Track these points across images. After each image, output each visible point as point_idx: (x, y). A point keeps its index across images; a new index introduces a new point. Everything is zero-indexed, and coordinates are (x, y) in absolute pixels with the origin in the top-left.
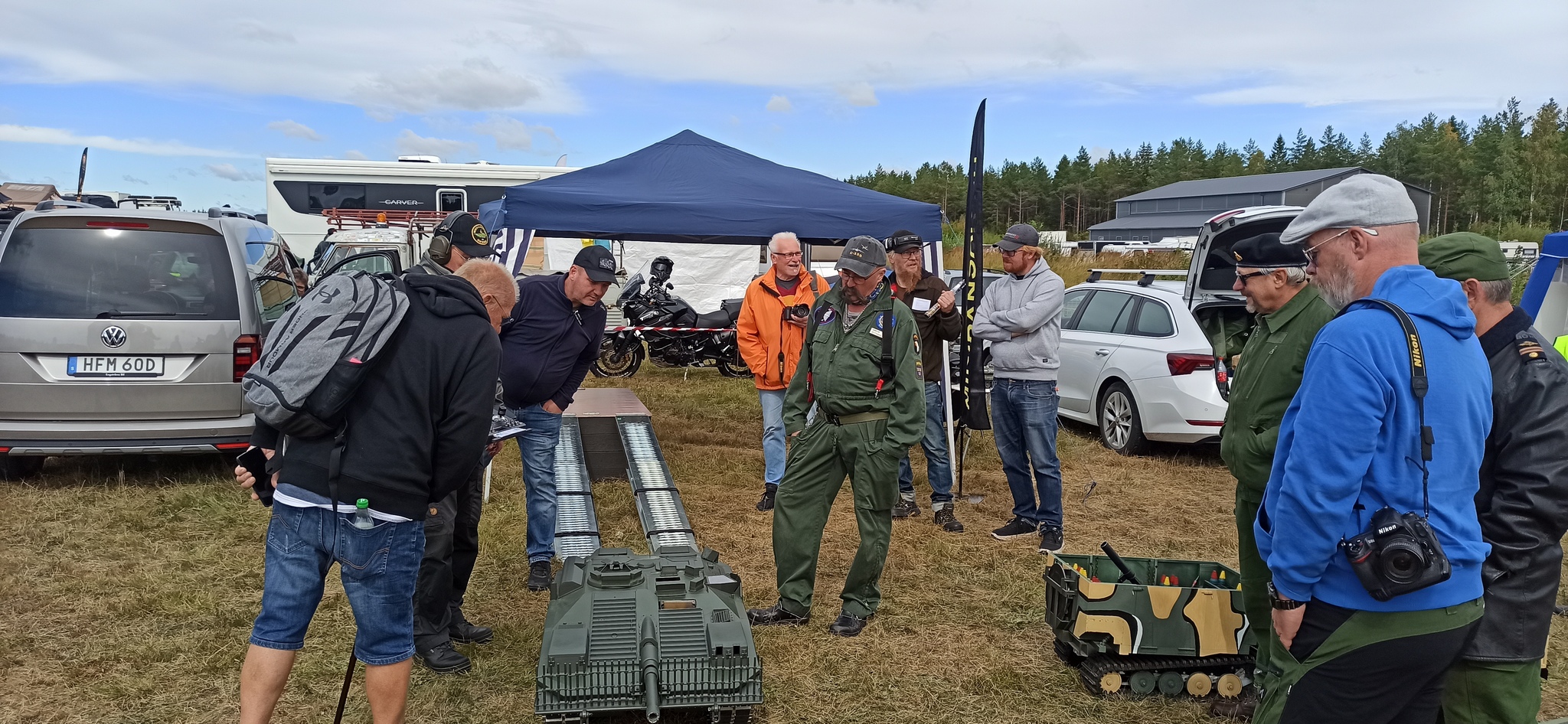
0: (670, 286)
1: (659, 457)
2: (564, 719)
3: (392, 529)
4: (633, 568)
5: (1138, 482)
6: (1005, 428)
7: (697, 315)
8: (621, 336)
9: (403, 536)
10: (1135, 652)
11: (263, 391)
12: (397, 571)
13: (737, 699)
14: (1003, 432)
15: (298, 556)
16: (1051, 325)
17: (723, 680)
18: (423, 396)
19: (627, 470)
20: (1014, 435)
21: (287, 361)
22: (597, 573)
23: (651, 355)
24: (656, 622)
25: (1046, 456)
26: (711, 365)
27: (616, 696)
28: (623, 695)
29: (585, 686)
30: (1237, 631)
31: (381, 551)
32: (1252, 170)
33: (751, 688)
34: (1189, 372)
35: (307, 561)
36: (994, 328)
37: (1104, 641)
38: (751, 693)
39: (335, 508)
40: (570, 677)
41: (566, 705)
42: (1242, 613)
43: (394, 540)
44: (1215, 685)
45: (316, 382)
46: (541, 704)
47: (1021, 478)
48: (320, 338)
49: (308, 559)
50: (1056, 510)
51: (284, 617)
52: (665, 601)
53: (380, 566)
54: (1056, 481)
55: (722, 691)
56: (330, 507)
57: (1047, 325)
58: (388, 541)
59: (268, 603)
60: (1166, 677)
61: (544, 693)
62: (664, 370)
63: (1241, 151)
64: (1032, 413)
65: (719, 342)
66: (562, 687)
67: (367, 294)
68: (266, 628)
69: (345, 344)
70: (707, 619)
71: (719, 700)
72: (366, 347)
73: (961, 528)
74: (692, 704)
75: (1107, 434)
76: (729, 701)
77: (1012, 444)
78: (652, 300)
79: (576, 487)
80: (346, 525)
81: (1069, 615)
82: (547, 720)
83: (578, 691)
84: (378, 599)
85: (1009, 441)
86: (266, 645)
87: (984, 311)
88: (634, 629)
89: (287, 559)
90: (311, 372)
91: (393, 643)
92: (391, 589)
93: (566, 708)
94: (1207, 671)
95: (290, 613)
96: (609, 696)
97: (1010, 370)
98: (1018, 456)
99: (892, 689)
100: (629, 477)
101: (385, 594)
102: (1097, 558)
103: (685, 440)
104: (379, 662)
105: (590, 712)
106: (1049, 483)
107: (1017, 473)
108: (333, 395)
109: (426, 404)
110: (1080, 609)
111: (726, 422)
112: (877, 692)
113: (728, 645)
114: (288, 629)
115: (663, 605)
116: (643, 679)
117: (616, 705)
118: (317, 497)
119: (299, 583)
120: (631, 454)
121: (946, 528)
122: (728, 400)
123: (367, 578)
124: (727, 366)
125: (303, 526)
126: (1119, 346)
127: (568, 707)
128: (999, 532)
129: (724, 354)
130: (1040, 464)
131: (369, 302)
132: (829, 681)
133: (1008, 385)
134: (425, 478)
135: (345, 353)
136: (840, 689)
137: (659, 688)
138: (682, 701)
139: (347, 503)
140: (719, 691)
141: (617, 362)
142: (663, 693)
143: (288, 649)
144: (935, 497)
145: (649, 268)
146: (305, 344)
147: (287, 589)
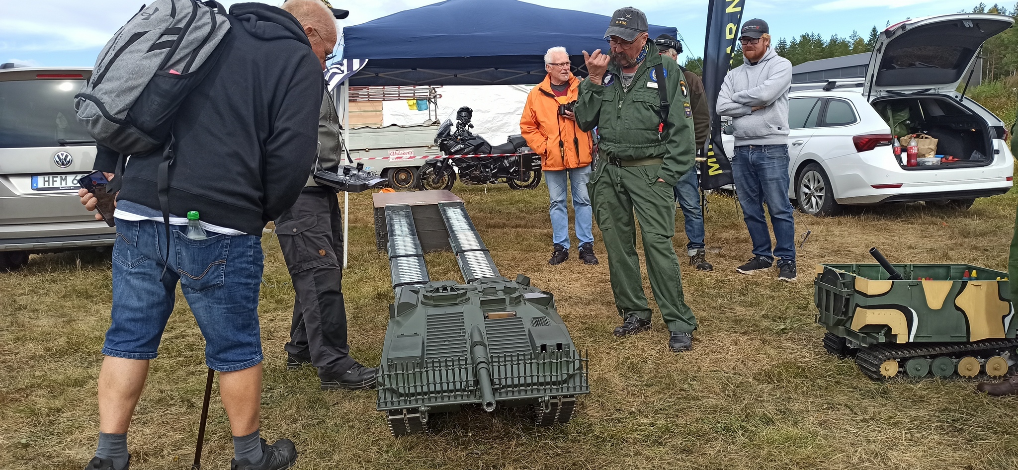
0: (472, 126)
1: (472, 229)
2: (405, 415)
3: (226, 241)
4: (459, 289)
5: (837, 233)
6: (746, 186)
7: (491, 147)
8: (439, 164)
9: (239, 249)
10: (911, 340)
11: (88, 105)
12: (236, 283)
13: (565, 390)
14: (744, 189)
15: (141, 270)
16: (783, 99)
17: (551, 372)
18: (248, 114)
19: (449, 239)
20: (753, 191)
21: (108, 75)
22: (429, 294)
23: (461, 177)
24: (483, 330)
25: (782, 205)
26: (503, 182)
27: (451, 391)
28: (458, 391)
29: (422, 383)
30: (1004, 317)
31: (217, 262)
32: (856, 51)
33: (577, 379)
34: (872, 149)
35: (150, 275)
36: (736, 105)
37: (883, 332)
38: (578, 384)
39: (167, 220)
40: (407, 375)
41: (405, 401)
42: (1009, 301)
43: (231, 253)
44: (983, 367)
45: (136, 93)
46: (382, 400)
47: (760, 225)
48: (139, 51)
49: (151, 273)
50: (791, 247)
51: (133, 329)
52: (490, 313)
53: (218, 276)
54: (790, 224)
55: (551, 383)
56: (161, 219)
57: (779, 99)
58: (224, 253)
59: (117, 316)
60: (938, 361)
61: (384, 390)
62: (470, 187)
63: (848, 39)
64: (771, 170)
65: (508, 165)
66: (400, 384)
67: (185, 12)
68: (117, 339)
69: (163, 57)
70: (527, 325)
71: (548, 391)
72: (186, 61)
73: (711, 267)
74: (523, 396)
75: (804, 203)
76: (558, 391)
77: (752, 198)
78: (459, 137)
79: (411, 251)
80: (179, 237)
81: (845, 313)
82: (390, 417)
83: (415, 387)
84: (219, 310)
85: (749, 196)
86: (118, 355)
87: (726, 94)
88: (464, 336)
89: (131, 274)
90: (131, 83)
91: (239, 351)
92: (231, 299)
93: (406, 403)
94: (974, 354)
95: (139, 325)
96: (445, 392)
97: (751, 138)
98: (757, 207)
99: (691, 383)
100: (451, 243)
101: (226, 304)
102: (859, 266)
103: (489, 226)
104: (227, 369)
105: (428, 407)
106: (785, 225)
107: (754, 221)
108: (154, 106)
109: (251, 121)
110: (857, 305)
111: (518, 214)
112: (679, 385)
113: (551, 342)
114: (138, 340)
115: (487, 316)
116: (476, 374)
117: (453, 399)
118: (150, 210)
119: (144, 296)
120: (451, 228)
121: (699, 268)
122: (518, 202)
123: (205, 288)
124: (514, 182)
125: (141, 240)
126: (812, 136)
127: (408, 403)
128: (742, 268)
129: (511, 174)
130: (778, 211)
131: (187, 19)
132: (634, 378)
133: (748, 151)
134: (256, 194)
135: (162, 66)
136: (646, 385)
137: (492, 382)
138: (513, 394)
139: (179, 216)
140: (548, 383)
141: (438, 183)
142: (496, 386)
143: (139, 359)
144: (691, 246)
145: (455, 115)
146: (124, 57)
147: (134, 303)
